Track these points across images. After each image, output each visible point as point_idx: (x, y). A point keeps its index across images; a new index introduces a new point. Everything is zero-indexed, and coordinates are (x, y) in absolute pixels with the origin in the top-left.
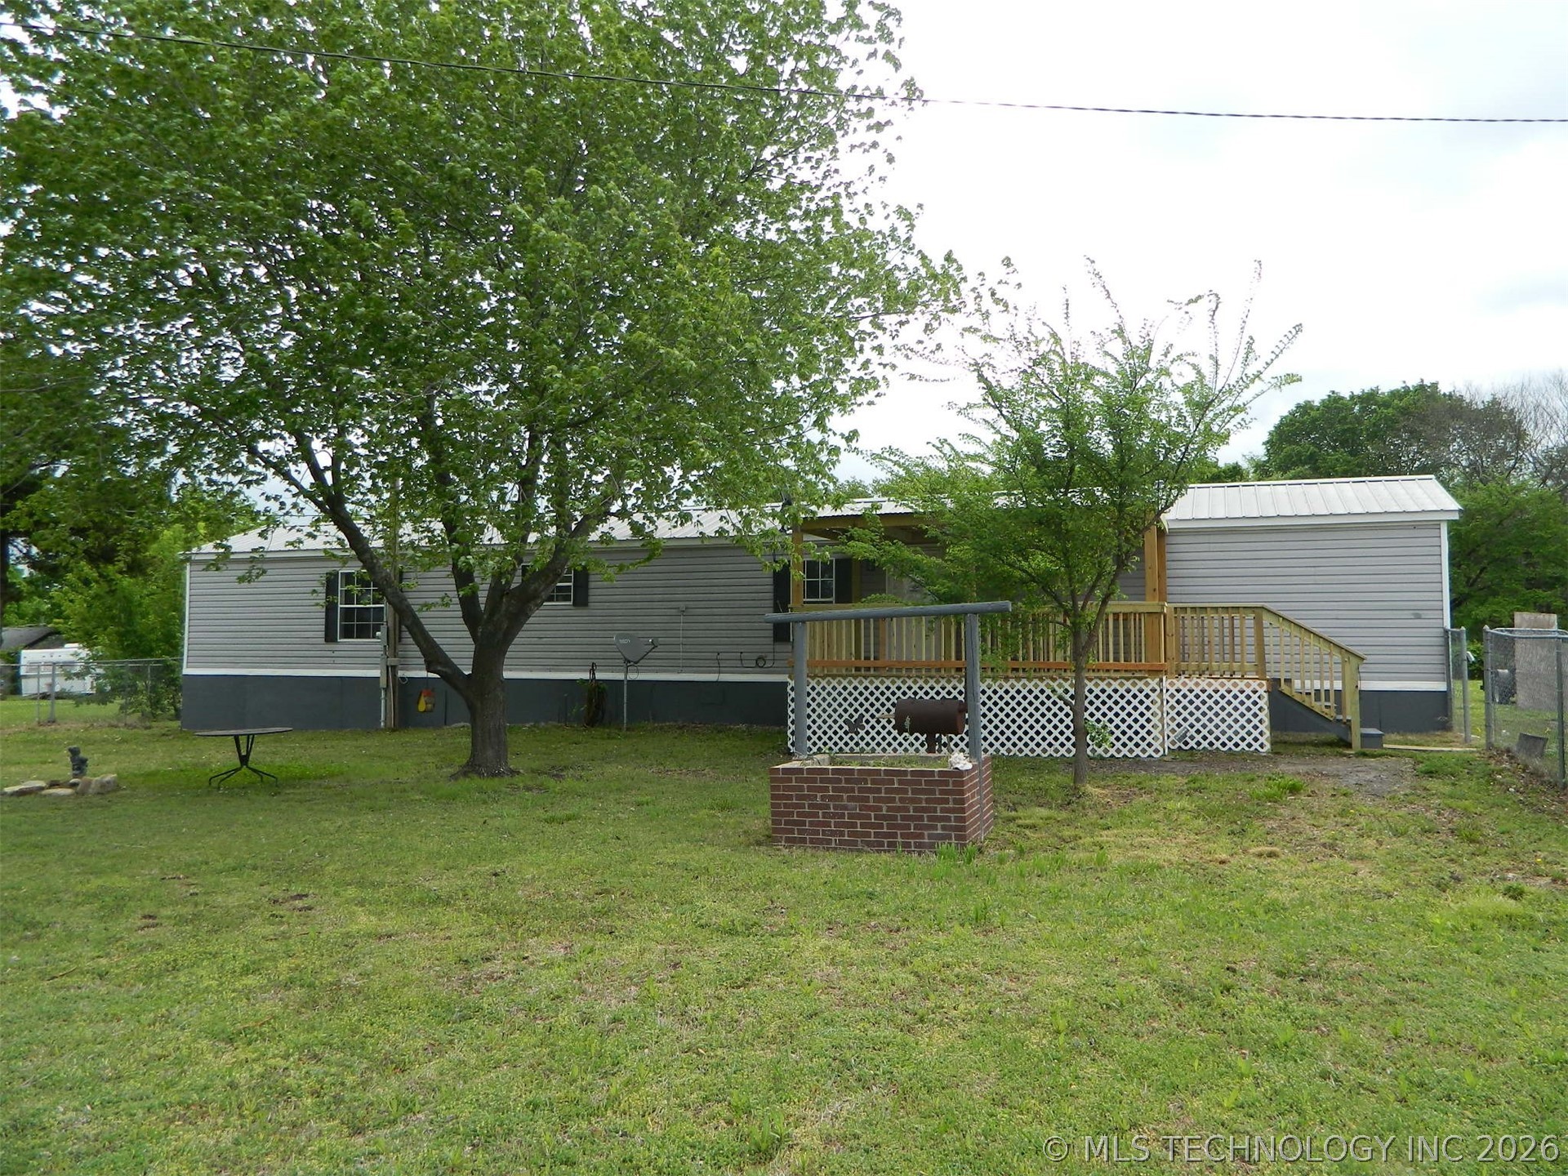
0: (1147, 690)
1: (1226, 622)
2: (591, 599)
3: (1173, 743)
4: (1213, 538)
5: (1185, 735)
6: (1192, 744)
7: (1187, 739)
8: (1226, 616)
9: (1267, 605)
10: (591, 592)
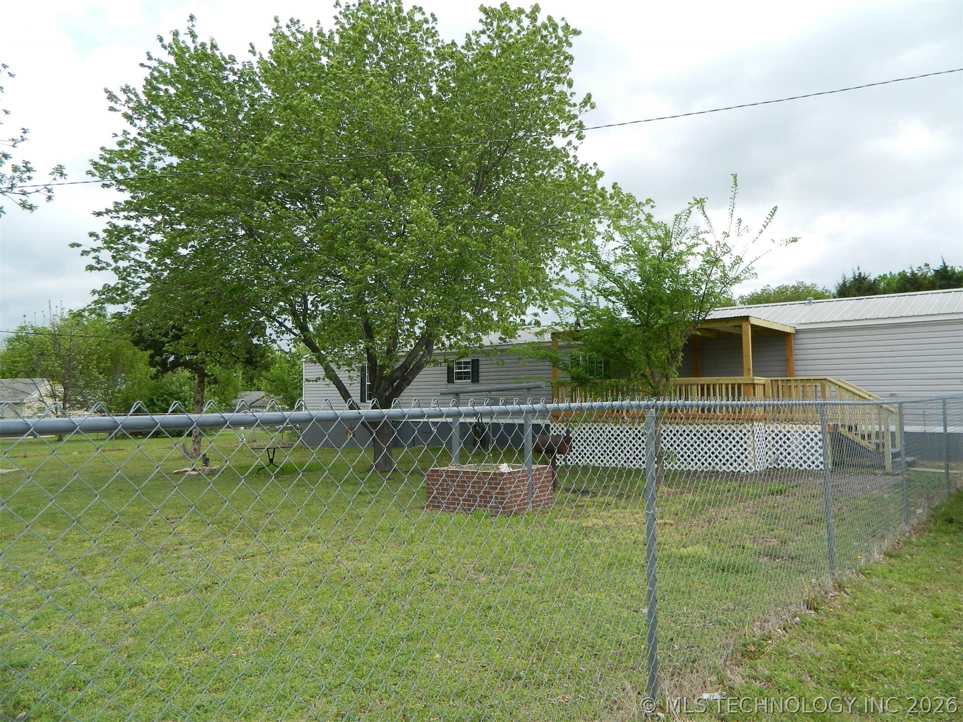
0: (744, 431)
1: (819, 389)
2: (480, 378)
3: (771, 464)
4: (826, 334)
5: (777, 459)
6: (782, 464)
7: (779, 462)
8: (819, 384)
9: (828, 378)
10: (480, 374)
